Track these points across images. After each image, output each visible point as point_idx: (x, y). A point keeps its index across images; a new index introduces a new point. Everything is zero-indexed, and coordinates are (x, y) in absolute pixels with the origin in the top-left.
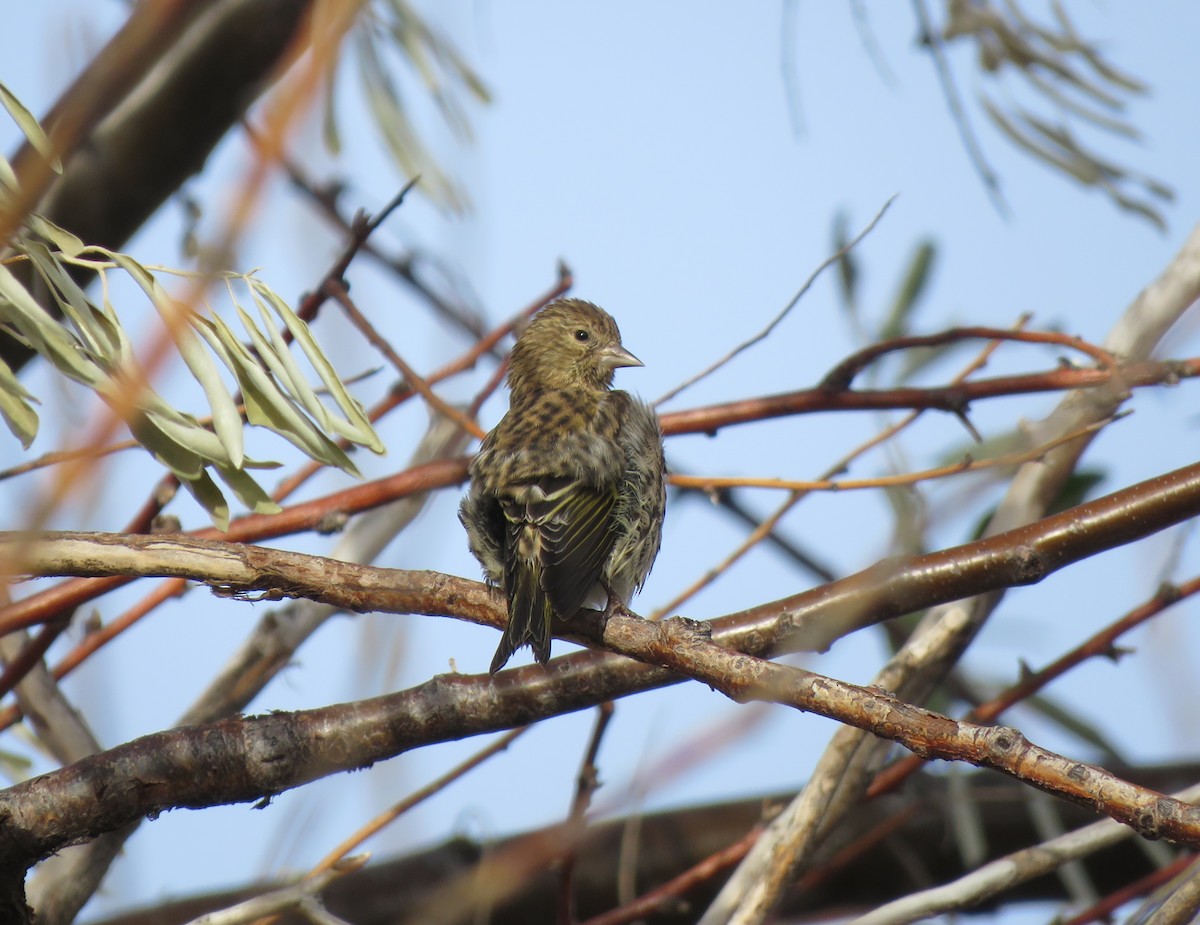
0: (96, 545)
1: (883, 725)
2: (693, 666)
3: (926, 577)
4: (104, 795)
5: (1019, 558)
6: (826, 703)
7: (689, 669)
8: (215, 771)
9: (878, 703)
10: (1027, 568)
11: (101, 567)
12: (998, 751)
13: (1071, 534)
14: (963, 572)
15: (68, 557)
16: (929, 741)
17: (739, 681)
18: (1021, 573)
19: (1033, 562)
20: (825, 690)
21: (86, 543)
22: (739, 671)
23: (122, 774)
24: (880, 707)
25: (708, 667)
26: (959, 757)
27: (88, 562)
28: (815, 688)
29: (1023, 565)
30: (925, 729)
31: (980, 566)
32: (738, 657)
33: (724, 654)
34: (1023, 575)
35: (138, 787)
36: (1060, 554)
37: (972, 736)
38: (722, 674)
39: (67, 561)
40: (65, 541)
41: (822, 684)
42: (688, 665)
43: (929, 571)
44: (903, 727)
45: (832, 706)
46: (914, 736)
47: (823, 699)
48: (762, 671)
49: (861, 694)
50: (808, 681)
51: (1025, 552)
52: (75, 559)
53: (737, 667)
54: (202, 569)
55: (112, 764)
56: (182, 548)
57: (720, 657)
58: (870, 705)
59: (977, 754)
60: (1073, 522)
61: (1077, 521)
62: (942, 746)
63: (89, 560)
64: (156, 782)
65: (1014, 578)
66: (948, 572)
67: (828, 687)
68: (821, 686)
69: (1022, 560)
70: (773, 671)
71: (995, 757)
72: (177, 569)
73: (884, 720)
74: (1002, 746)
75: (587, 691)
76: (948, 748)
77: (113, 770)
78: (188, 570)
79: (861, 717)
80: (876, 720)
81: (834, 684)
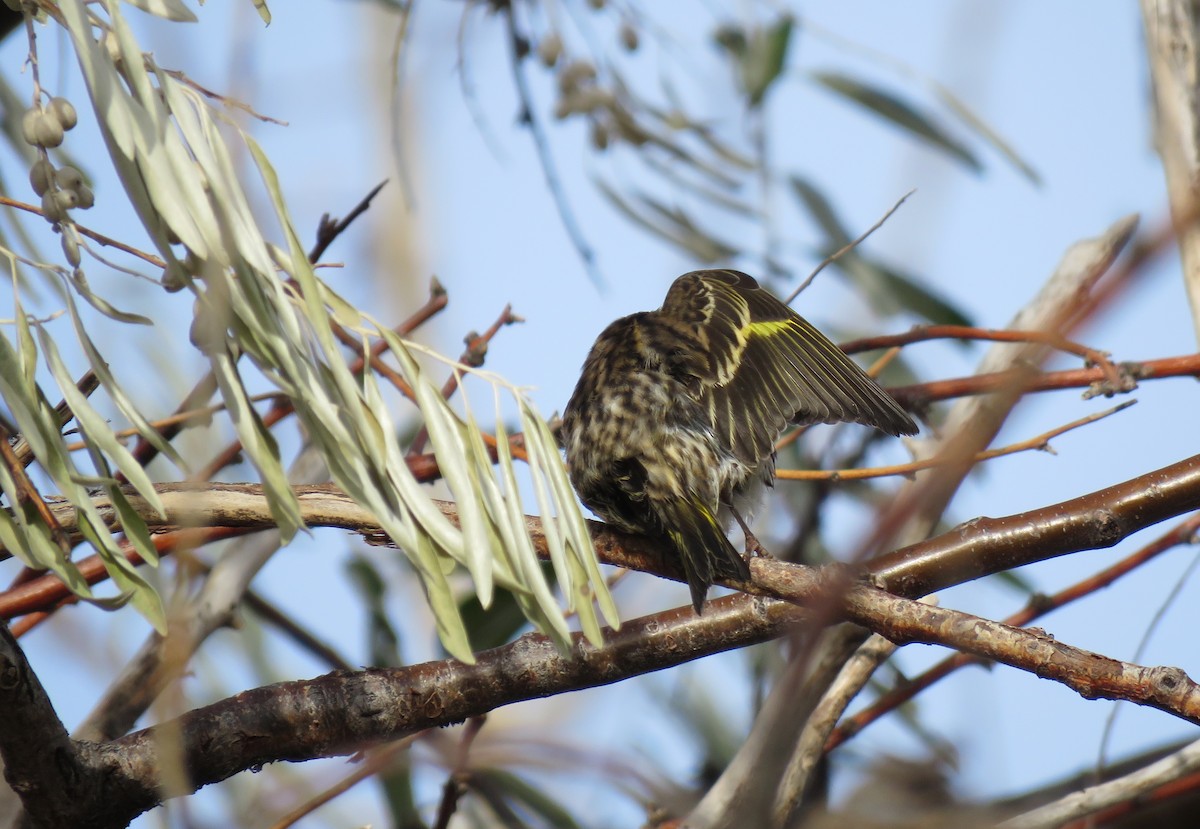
0: (248, 496)
1: (1046, 665)
2: (853, 610)
3: (1005, 539)
4: (210, 748)
5: (1098, 521)
6: (988, 645)
7: (849, 612)
8: (317, 724)
9: (1041, 644)
10: (1105, 531)
11: (253, 517)
12: (1164, 689)
13: (1148, 498)
14: (1042, 534)
15: (219, 508)
16: (1093, 681)
17: (900, 623)
18: (1100, 535)
19: (1111, 525)
20: (988, 632)
21: (237, 493)
22: (900, 614)
23: (227, 726)
24: (1043, 649)
25: (869, 610)
26: (1123, 696)
27: (240, 512)
28: (978, 630)
29: (1101, 528)
30: (1089, 669)
31: (1059, 528)
32: (899, 601)
33: (885, 597)
34: (1100, 538)
35: (242, 739)
36: (1137, 517)
37: (1137, 675)
38: (883, 617)
39: (218, 511)
40: (215, 492)
41: (984, 626)
42: (849, 609)
43: (1009, 534)
44: (1067, 667)
45: (995, 647)
46: (1078, 675)
47: (986, 640)
48: (923, 614)
49: (1023, 635)
50: (970, 624)
51: (1103, 515)
52: (225, 509)
53: (899, 610)
54: (356, 518)
55: (217, 718)
56: (336, 497)
57: (881, 600)
58: (1033, 647)
59: (1142, 693)
60: (1150, 486)
61: (1153, 485)
62: (1106, 685)
63: (241, 510)
64: (260, 735)
65: (1092, 540)
66: (1027, 535)
67: (990, 630)
68: (983, 628)
69: (1101, 523)
70: (934, 614)
71: (1161, 696)
72: (331, 518)
73: (1048, 661)
74: (1167, 684)
75: (675, 649)
76: (1113, 687)
77: (218, 723)
78: (342, 519)
79: (1024, 659)
80: (1040, 660)
81: (996, 627)
